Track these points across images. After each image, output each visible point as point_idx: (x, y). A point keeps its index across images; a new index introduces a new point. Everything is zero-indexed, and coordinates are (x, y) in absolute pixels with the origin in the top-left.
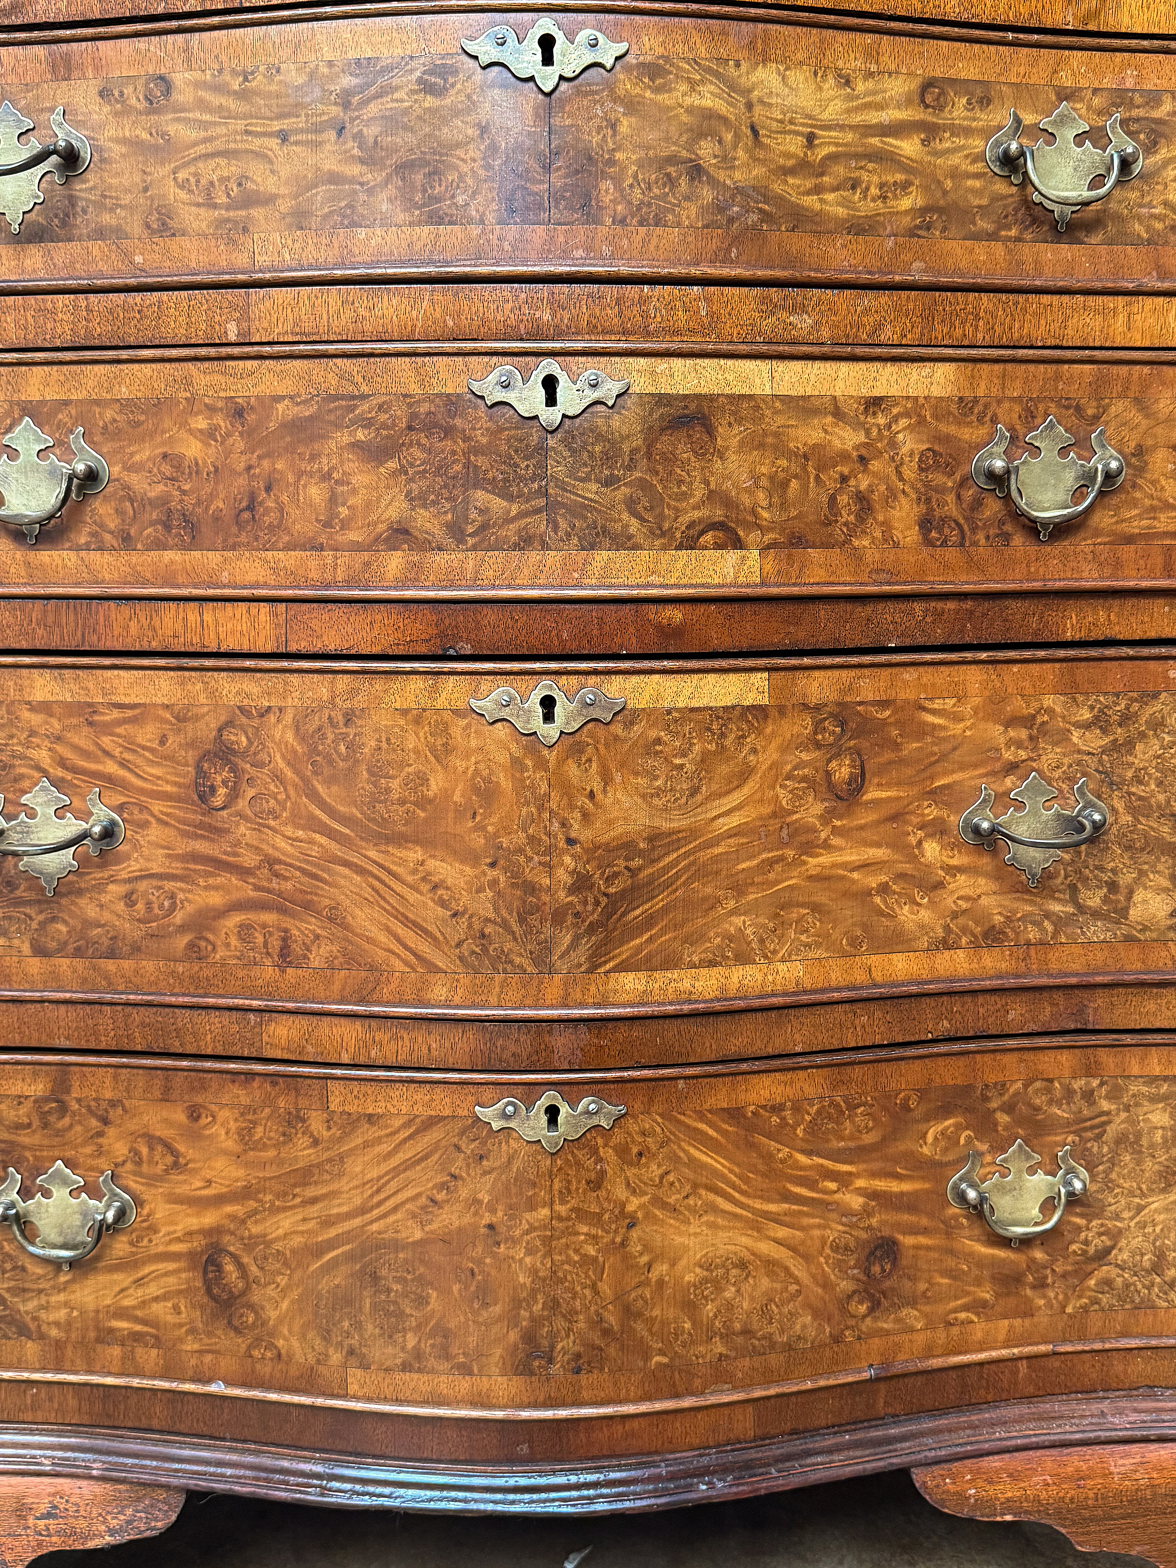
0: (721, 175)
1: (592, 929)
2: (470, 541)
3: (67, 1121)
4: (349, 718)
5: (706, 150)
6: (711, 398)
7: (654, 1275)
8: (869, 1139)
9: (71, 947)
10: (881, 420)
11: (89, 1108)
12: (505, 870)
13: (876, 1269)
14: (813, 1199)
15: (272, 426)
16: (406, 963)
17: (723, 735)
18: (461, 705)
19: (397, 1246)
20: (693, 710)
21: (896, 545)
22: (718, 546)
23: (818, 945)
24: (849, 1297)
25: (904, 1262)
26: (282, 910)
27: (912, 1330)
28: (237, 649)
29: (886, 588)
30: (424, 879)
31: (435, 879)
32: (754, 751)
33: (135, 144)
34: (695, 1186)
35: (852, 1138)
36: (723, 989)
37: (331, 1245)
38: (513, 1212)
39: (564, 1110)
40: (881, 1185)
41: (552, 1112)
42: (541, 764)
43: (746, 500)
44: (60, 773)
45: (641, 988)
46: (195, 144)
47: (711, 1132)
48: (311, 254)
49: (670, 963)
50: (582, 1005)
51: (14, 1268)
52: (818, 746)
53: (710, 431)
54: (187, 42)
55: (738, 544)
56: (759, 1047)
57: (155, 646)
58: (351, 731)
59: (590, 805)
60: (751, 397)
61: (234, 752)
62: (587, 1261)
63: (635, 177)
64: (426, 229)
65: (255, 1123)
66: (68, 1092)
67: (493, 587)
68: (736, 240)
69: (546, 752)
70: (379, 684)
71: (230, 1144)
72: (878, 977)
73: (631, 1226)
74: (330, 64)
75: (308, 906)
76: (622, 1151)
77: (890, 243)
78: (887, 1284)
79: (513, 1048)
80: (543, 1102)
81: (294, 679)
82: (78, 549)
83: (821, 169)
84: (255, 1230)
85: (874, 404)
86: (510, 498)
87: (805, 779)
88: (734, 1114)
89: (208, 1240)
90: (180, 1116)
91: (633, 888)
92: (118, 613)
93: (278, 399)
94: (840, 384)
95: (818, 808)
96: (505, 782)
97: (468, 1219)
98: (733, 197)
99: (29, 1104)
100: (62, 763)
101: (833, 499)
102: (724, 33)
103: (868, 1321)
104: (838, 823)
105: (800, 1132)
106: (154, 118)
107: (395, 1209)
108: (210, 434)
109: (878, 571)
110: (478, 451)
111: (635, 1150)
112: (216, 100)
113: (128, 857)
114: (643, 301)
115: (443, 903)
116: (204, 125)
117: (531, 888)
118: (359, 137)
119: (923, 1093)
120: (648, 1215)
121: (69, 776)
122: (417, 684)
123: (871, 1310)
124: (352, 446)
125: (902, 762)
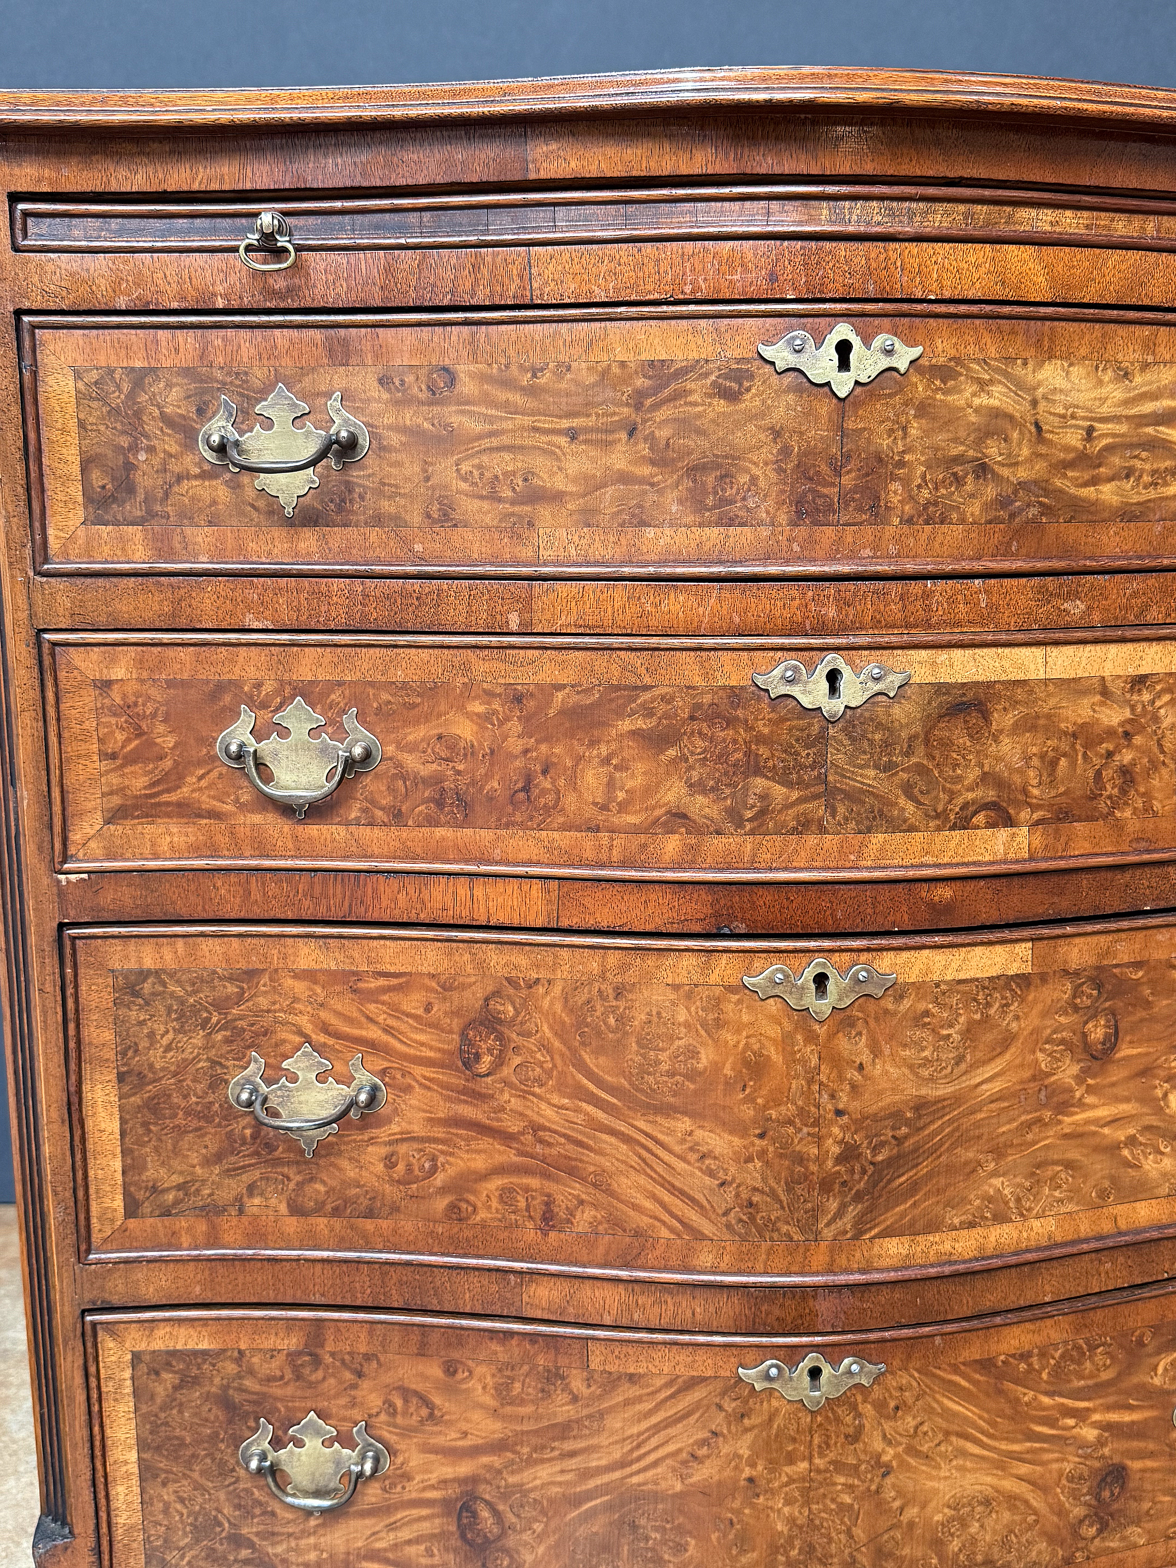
0: (1005, 472)
1: (858, 1197)
2: (748, 826)
3: (320, 1374)
4: (619, 992)
5: (993, 451)
6: (990, 685)
7: (905, 1518)
8: (1105, 1376)
9: (329, 1207)
10: (1146, 697)
11: (343, 1361)
12: (774, 1141)
13: (1106, 1494)
14: (1053, 1436)
15: (552, 713)
16: (672, 1230)
17: (988, 1005)
18: (733, 981)
19: (656, 1497)
20: (960, 982)
21: (1155, 814)
22: (991, 825)
23: (1070, 1199)
24: (1081, 1522)
25: (1131, 1485)
26: (546, 1176)
27: (1135, 1546)
28: (507, 922)
29: (1146, 857)
30: (691, 1149)
31: (704, 1149)
32: (1017, 1018)
33: (414, 433)
34: (947, 1433)
35: (1091, 1376)
36: (981, 1248)
37: (589, 1495)
38: (773, 1466)
39: (827, 1370)
40: (1114, 1417)
41: (815, 1373)
42: (811, 1038)
43: (1017, 779)
44: (322, 1038)
45: (904, 1252)
46: (479, 437)
47: (964, 1383)
48: (598, 551)
49: (933, 1226)
50: (847, 1271)
51: (264, 1513)
52: (1076, 1009)
53: (986, 716)
54: (473, 335)
55: (1009, 822)
56: (1014, 1301)
57: (423, 917)
58: (622, 1004)
59: (857, 1076)
60: (1024, 683)
61: (501, 1022)
62: (843, 1508)
63: (923, 477)
64: (716, 530)
65: (513, 1379)
66: (322, 1346)
67: (771, 869)
68: (1018, 534)
69: (817, 1027)
70: (651, 961)
71: (488, 1400)
72: (1123, 1225)
73: (884, 1475)
74: (623, 364)
75: (573, 1172)
76: (880, 1406)
77: (1158, 528)
78: (1116, 1506)
79: (777, 1312)
80: (806, 1364)
81: (565, 953)
82: (348, 824)
83: (1097, 461)
84: (511, 1480)
85: (1139, 682)
86: (790, 785)
87: (1062, 1042)
88: (986, 1365)
89: (464, 1488)
90: (435, 1371)
91: (899, 1156)
92: (388, 888)
93: (560, 687)
94: (1109, 665)
95: (1075, 1069)
96: (776, 1057)
97: (728, 1473)
98: (1015, 492)
99: (282, 1357)
100: (325, 1029)
101: (1098, 774)
102: (1013, 332)
103: (1097, 1541)
104: (1090, 1081)
105: (1045, 1376)
106: (436, 409)
107: (655, 1464)
108: (486, 718)
109: (1138, 840)
110: (761, 739)
111: (892, 1404)
112: (502, 395)
113: (389, 1121)
114: (927, 595)
115: (711, 1173)
116: (490, 419)
117: (801, 1159)
118: (651, 438)
119: (1156, 1329)
120: (902, 1463)
121: (331, 1041)
122: (689, 961)
123: (1100, 1531)
124: (633, 733)
125: (1152, 1019)
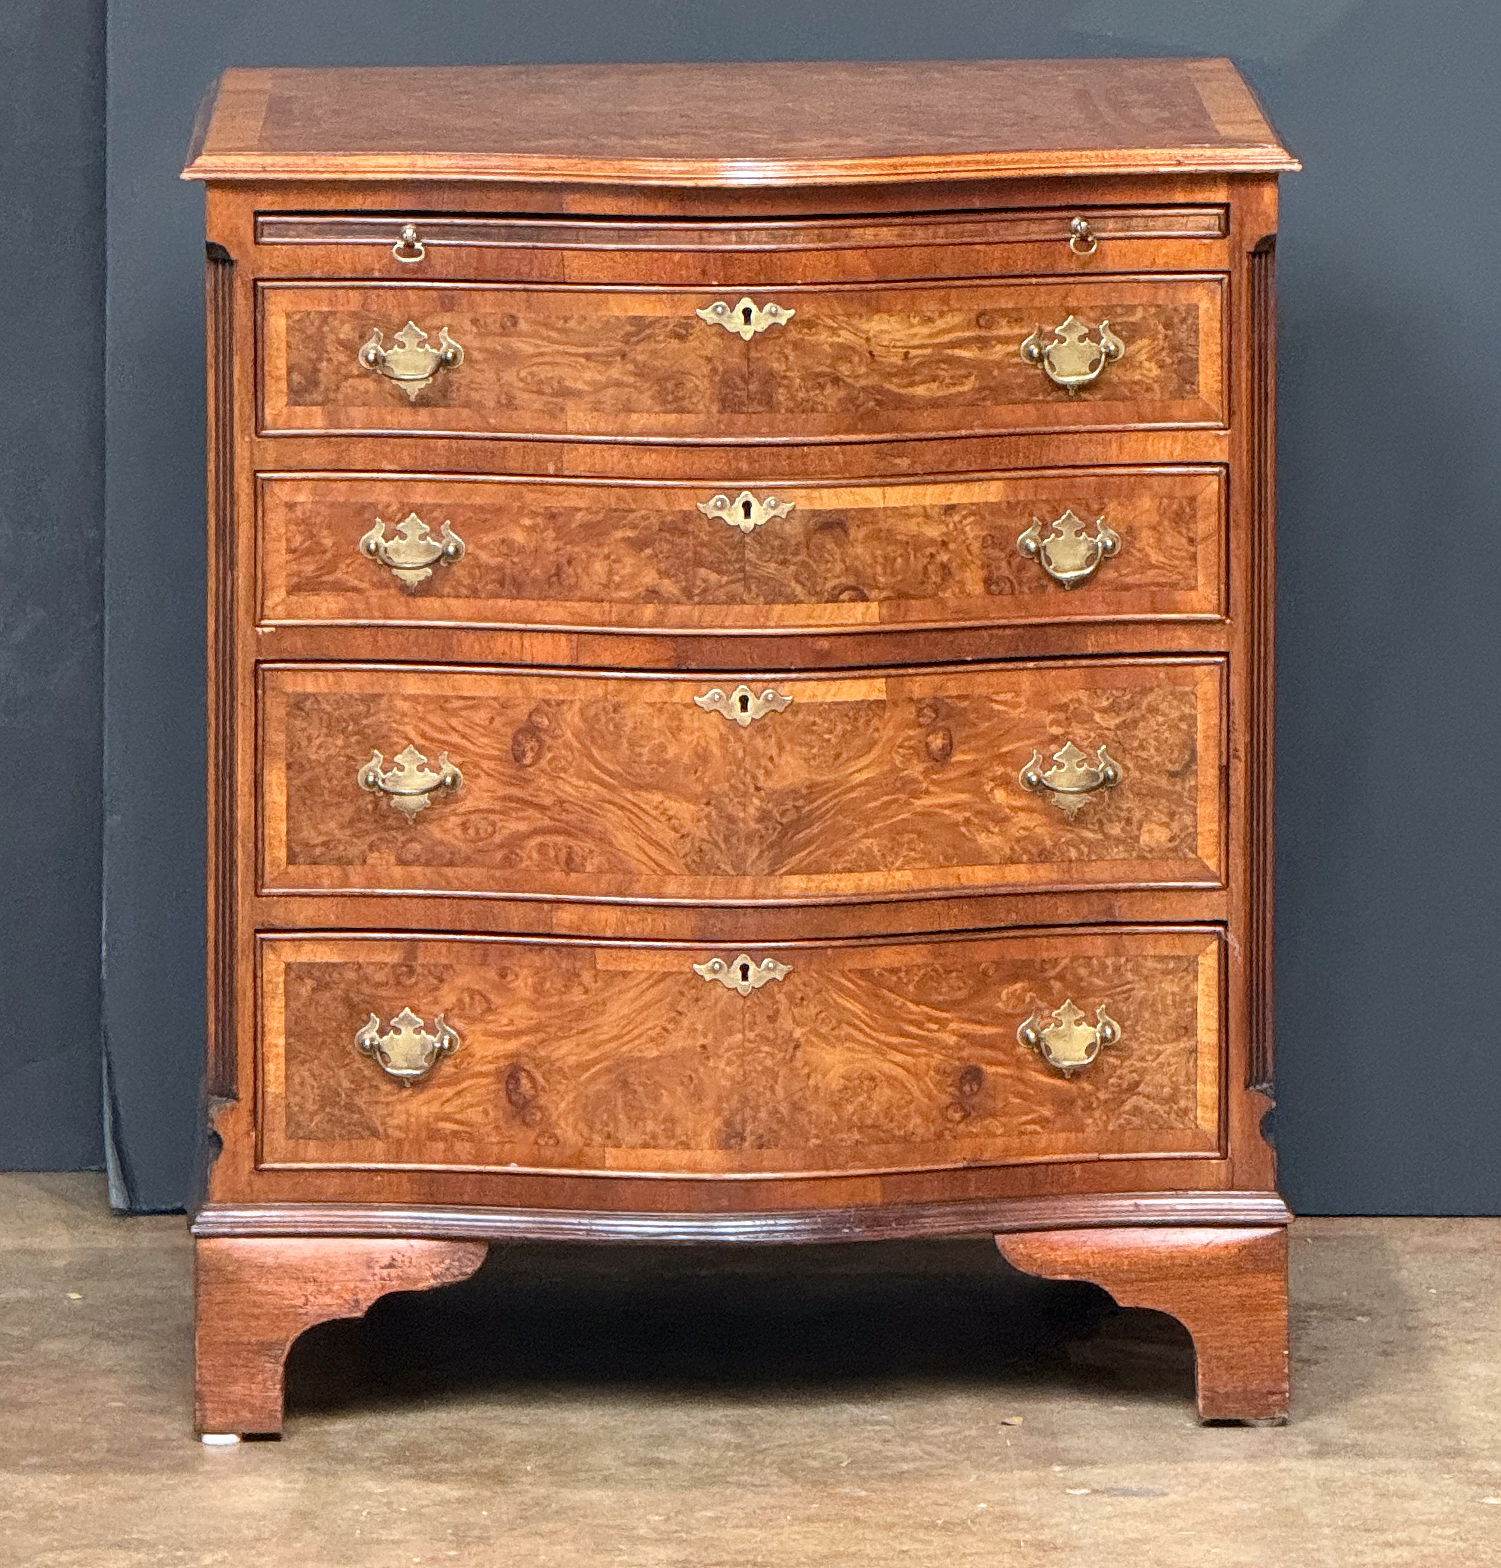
0: (851, 381)
1: (771, 846)
2: (696, 599)
3: (413, 980)
4: (616, 708)
5: (842, 368)
6: (846, 511)
7: (811, 1083)
8: (959, 995)
9: (423, 860)
10: (955, 518)
11: (429, 971)
12: (716, 807)
13: (967, 1088)
14: (920, 1035)
15: (573, 526)
16: (651, 869)
17: (856, 719)
18: (688, 700)
19: (640, 1061)
20: (836, 703)
21: (968, 595)
22: (852, 600)
23: (922, 859)
24: (947, 1107)
25: (987, 1084)
26: (569, 834)
27: (994, 1135)
28: (544, 662)
29: (963, 624)
30: (663, 813)
31: (671, 813)
32: (877, 730)
33: (493, 353)
34: (840, 1022)
35: (947, 994)
36: (858, 888)
37: (594, 1062)
38: (718, 1037)
39: (752, 967)
40: (969, 1028)
41: (745, 969)
42: (740, 739)
43: (869, 571)
44: (421, 742)
45: (803, 886)
46: (531, 356)
47: (850, 985)
49: (822, 869)
50: (764, 897)
52: (920, 726)
53: (846, 532)
54: (528, 297)
55: (865, 599)
57: (490, 659)
58: (617, 717)
59: (770, 765)
60: (870, 510)
61: (539, 729)
62: (767, 1071)
63: (799, 385)
64: (673, 415)
65: (544, 979)
66: (415, 960)
67: (711, 627)
68: (861, 418)
69: (742, 731)
70: (636, 687)
71: (527, 994)
72: (964, 882)
73: (796, 1047)
74: (617, 318)
75: (586, 831)
76: (790, 997)
77: (958, 411)
78: (975, 1100)
79: (719, 926)
80: (738, 962)
81: (581, 683)
82: (441, 596)
83: (912, 372)
84: (543, 1053)
85: (950, 509)
86: (720, 572)
87: (911, 747)
88: (865, 974)
89: (510, 1062)
90: (492, 975)
91: (798, 820)
92: (467, 639)
93: (578, 510)
94: (927, 498)
95: (920, 767)
96: (716, 750)
97: (689, 1042)
98: (858, 393)
99: (388, 968)
100: (423, 735)
101: (925, 568)
103: (962, 1125)
104: (935, 777)
105: (911, 988)
106: (505, 339)
107: (639, 1036)
108: (532, 529)
109: (956, 612)
110: (703, 545)
111: (799, 995)
112: (545, 332)
113: (464, 799)
114: (805, 456)
115: (675, 830)
116: (537, 346)
117: (731, 819)
118: (634, 361)
119: (998, 965)
120: (807, 1041)
121: (427, 744)
122: (661, 687)
123: (964, 1118)
124: (624, 540)
125: (977, 736)
